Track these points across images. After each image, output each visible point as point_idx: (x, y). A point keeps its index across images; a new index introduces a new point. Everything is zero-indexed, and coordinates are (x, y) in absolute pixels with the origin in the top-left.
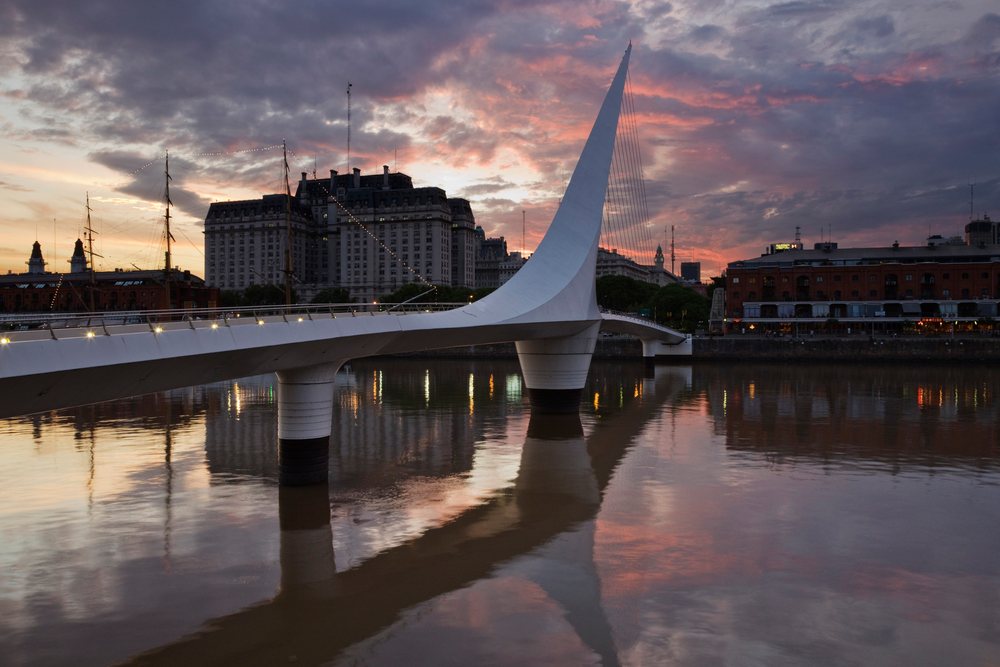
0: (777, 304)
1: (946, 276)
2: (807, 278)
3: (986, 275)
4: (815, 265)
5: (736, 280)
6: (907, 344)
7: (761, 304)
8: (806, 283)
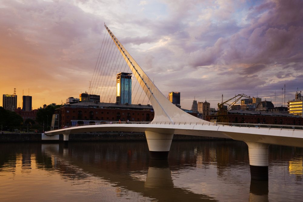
0: (83, 121)
1: (133, 114)
2: (93, 112)
3: (143, 114)
4: (94, 107)
5: (68, 112)
6: (129, 135)
7: (78, 121)
8: (92, 114)
